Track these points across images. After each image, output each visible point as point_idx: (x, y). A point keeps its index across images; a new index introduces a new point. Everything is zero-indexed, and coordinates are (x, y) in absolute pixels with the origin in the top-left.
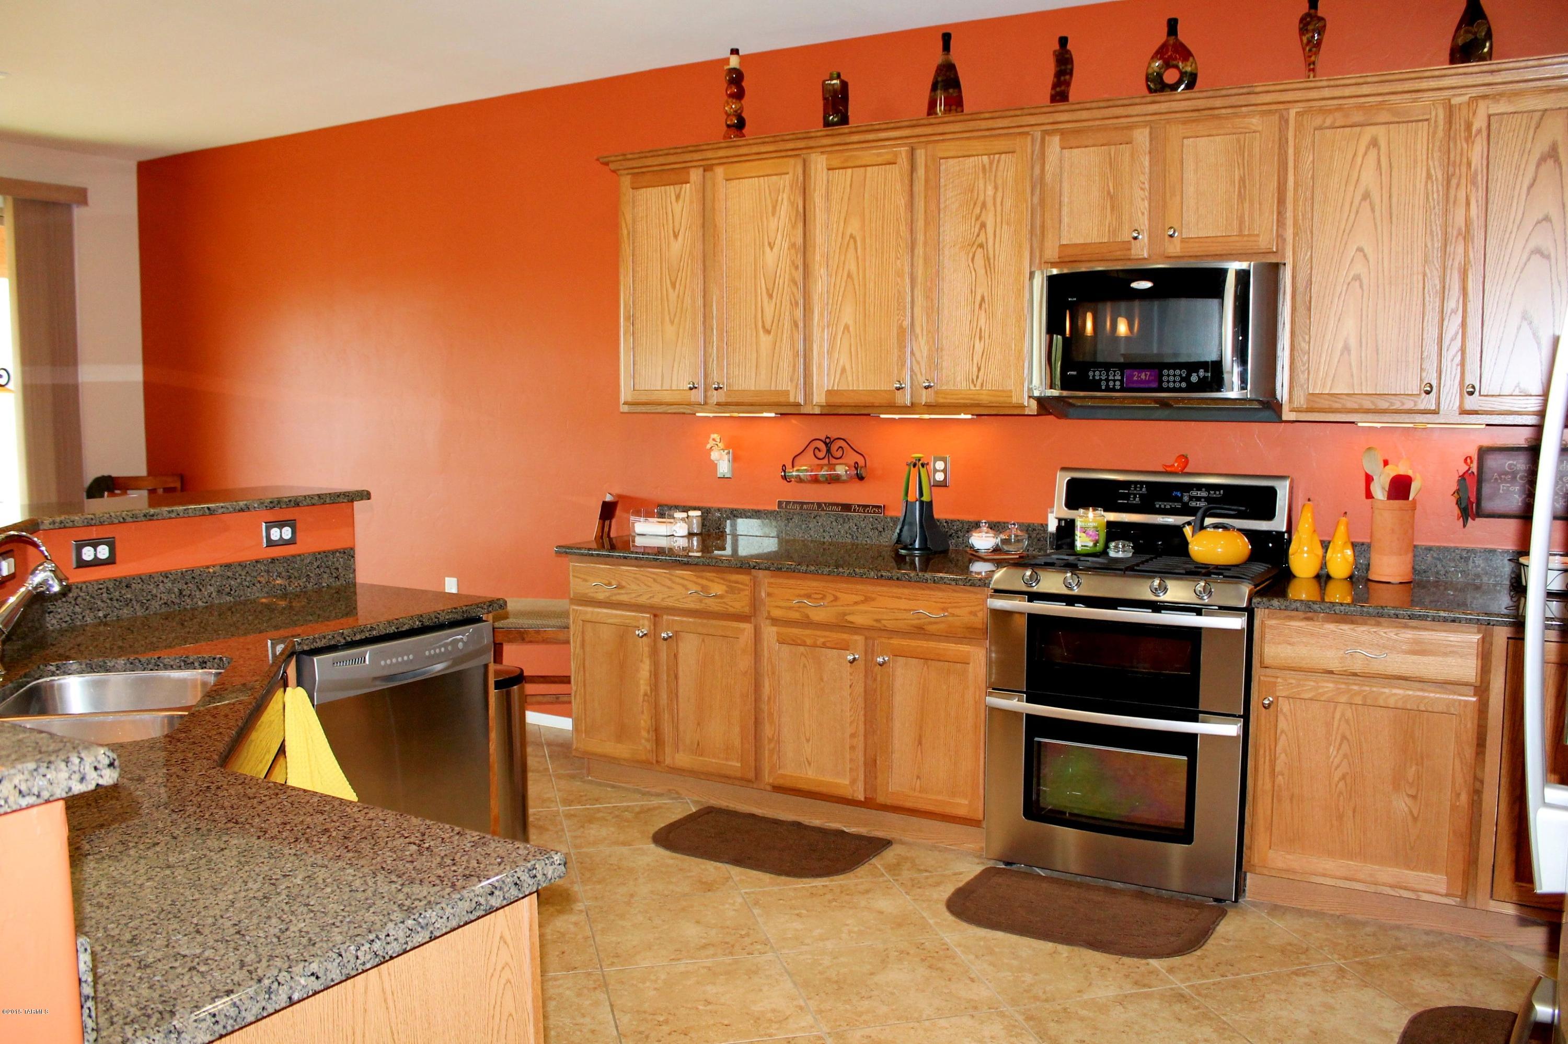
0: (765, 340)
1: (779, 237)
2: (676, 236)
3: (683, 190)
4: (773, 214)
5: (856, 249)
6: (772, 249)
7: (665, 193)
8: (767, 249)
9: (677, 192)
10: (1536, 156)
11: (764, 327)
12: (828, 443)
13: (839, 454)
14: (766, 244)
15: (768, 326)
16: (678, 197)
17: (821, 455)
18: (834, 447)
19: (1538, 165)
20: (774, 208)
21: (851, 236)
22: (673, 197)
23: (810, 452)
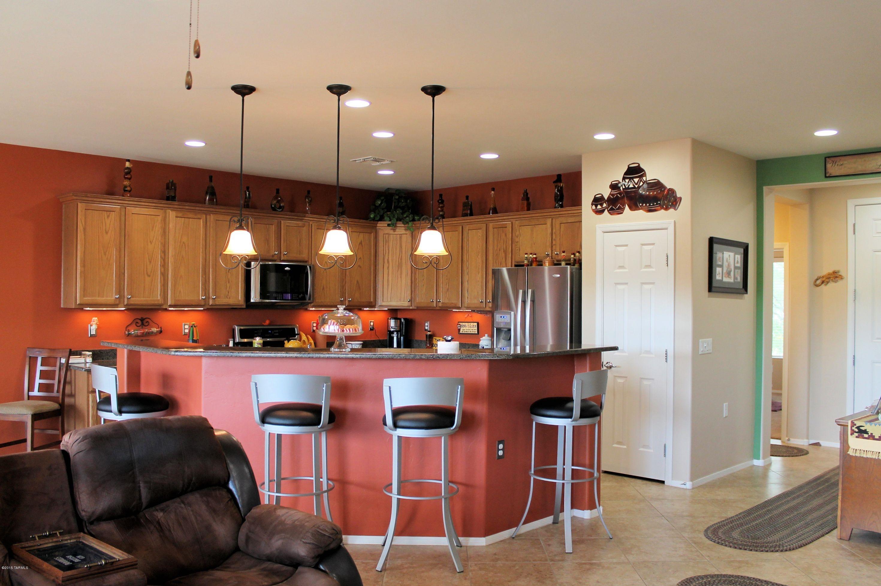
0: (148, 279)
1: (155, 239)
2: (107, 233)
3: (111, 215)
4: (152, 230)
5: (185, 247)
6: (151, 243)
7: (102, 214)
8: (149, 244)
9: (108, 214)
10: (358, 243)
11: (147, 274)
12: (142, 320)
13: (147, 324)
14: (149, 241)
15: (149, 273)
16: (108, 217)
17: (138, 325)
18: (145, 322)
19: (359, 245)
20: (153, 227)
21: (184, 243)
22: (106, 217)
23: (134, 325)
